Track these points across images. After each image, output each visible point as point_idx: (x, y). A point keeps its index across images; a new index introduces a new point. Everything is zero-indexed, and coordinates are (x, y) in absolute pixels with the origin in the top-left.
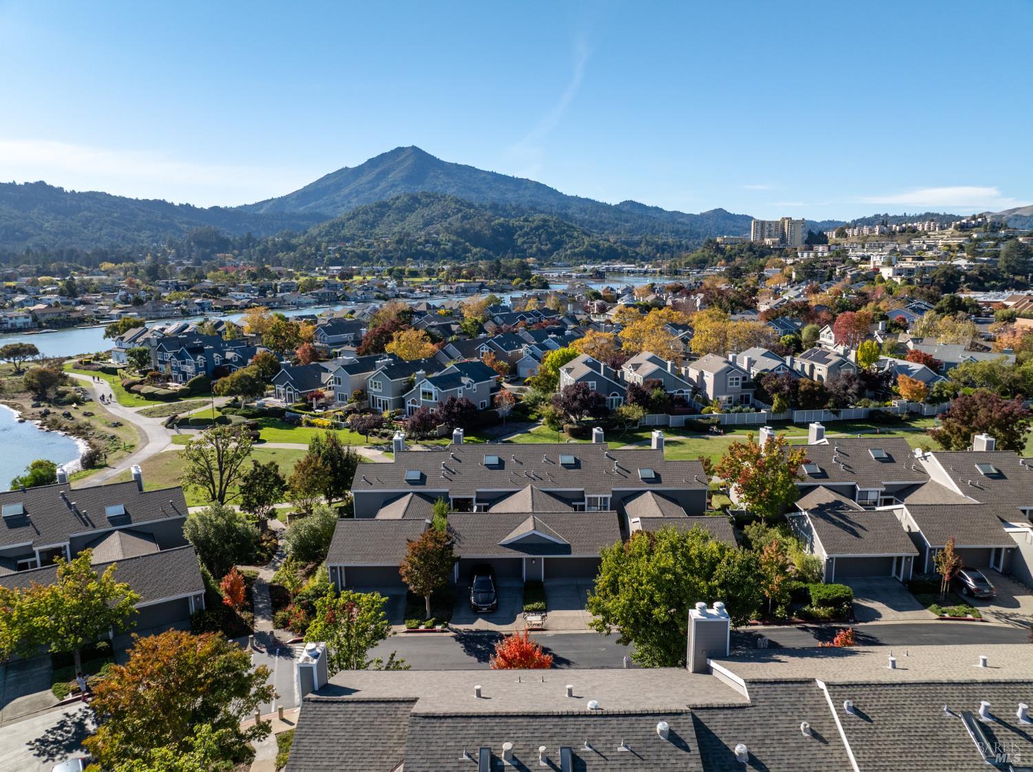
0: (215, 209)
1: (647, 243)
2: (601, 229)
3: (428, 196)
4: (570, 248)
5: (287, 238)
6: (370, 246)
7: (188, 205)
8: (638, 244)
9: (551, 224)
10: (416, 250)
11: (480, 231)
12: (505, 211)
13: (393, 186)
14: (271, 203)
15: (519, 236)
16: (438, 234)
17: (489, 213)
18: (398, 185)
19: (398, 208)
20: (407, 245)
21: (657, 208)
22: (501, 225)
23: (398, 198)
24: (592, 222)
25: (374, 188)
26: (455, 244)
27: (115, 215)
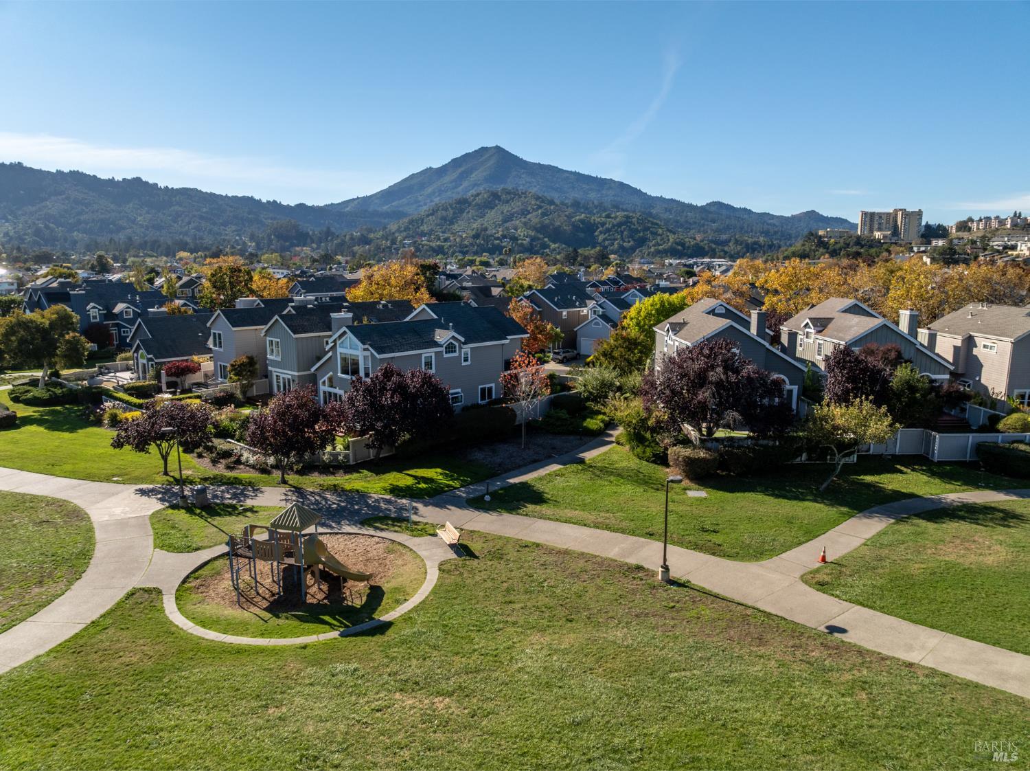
0: (301, 206)
1: (737, 242)
2: (686, 229)
3: (509, 193)
4: (654, 246)
5: (365, 233)
6: (446, 240)
7: (275, 202)
8: (726, 242)
9: (634, 220)
10: (493, 245)
11: (560, 227)
12: (587, 209)
13: (475, 185)
14: (356, 202)
15: (601, 232)
16: (516, 229)
17: (570, 210)
18: (480, 184)
19: (477, 205)
20: (483, 240)
21: (745, 209)
22: (582, 221)
23: (478, 195)
24: (677, 222)
25: (456, 187)
26: (533, 239)
27: (204, 210)
